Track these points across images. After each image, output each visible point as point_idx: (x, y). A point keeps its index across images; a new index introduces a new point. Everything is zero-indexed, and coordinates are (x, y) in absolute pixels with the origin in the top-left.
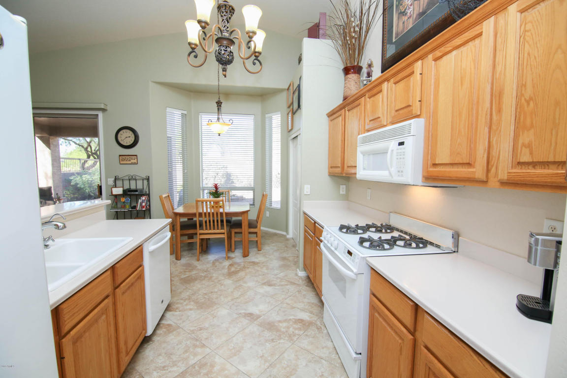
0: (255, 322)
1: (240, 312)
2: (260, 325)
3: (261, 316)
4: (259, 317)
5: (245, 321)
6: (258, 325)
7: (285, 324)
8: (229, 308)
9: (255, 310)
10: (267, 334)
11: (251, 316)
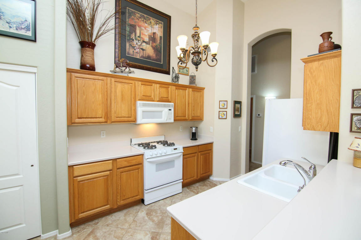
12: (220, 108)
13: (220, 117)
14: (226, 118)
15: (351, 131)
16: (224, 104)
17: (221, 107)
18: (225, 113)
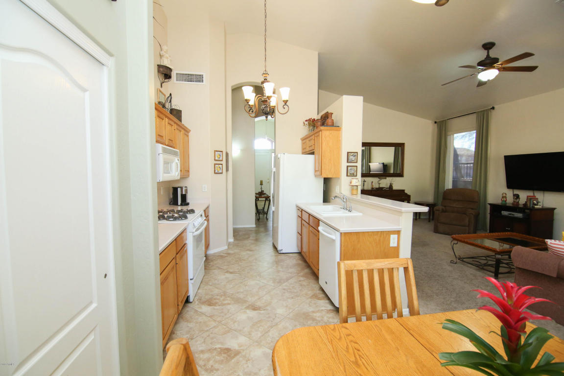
0: (250, 303)
1: (265, 311)
2: (245, 301)
3: (245, 308)
4: (247, 308)
5: (259, 304)
6: (248, 301)
7: (226, 302)
8: (277, 315)
9: (251, 313)
10: (241, 296)
11: (255, 308)
12: (215, 160)
13: (216, 172)
14: (222, 173)
15: (347, 176)
16: (220, 155)
17: (217, 159)
18: (221, 166)
